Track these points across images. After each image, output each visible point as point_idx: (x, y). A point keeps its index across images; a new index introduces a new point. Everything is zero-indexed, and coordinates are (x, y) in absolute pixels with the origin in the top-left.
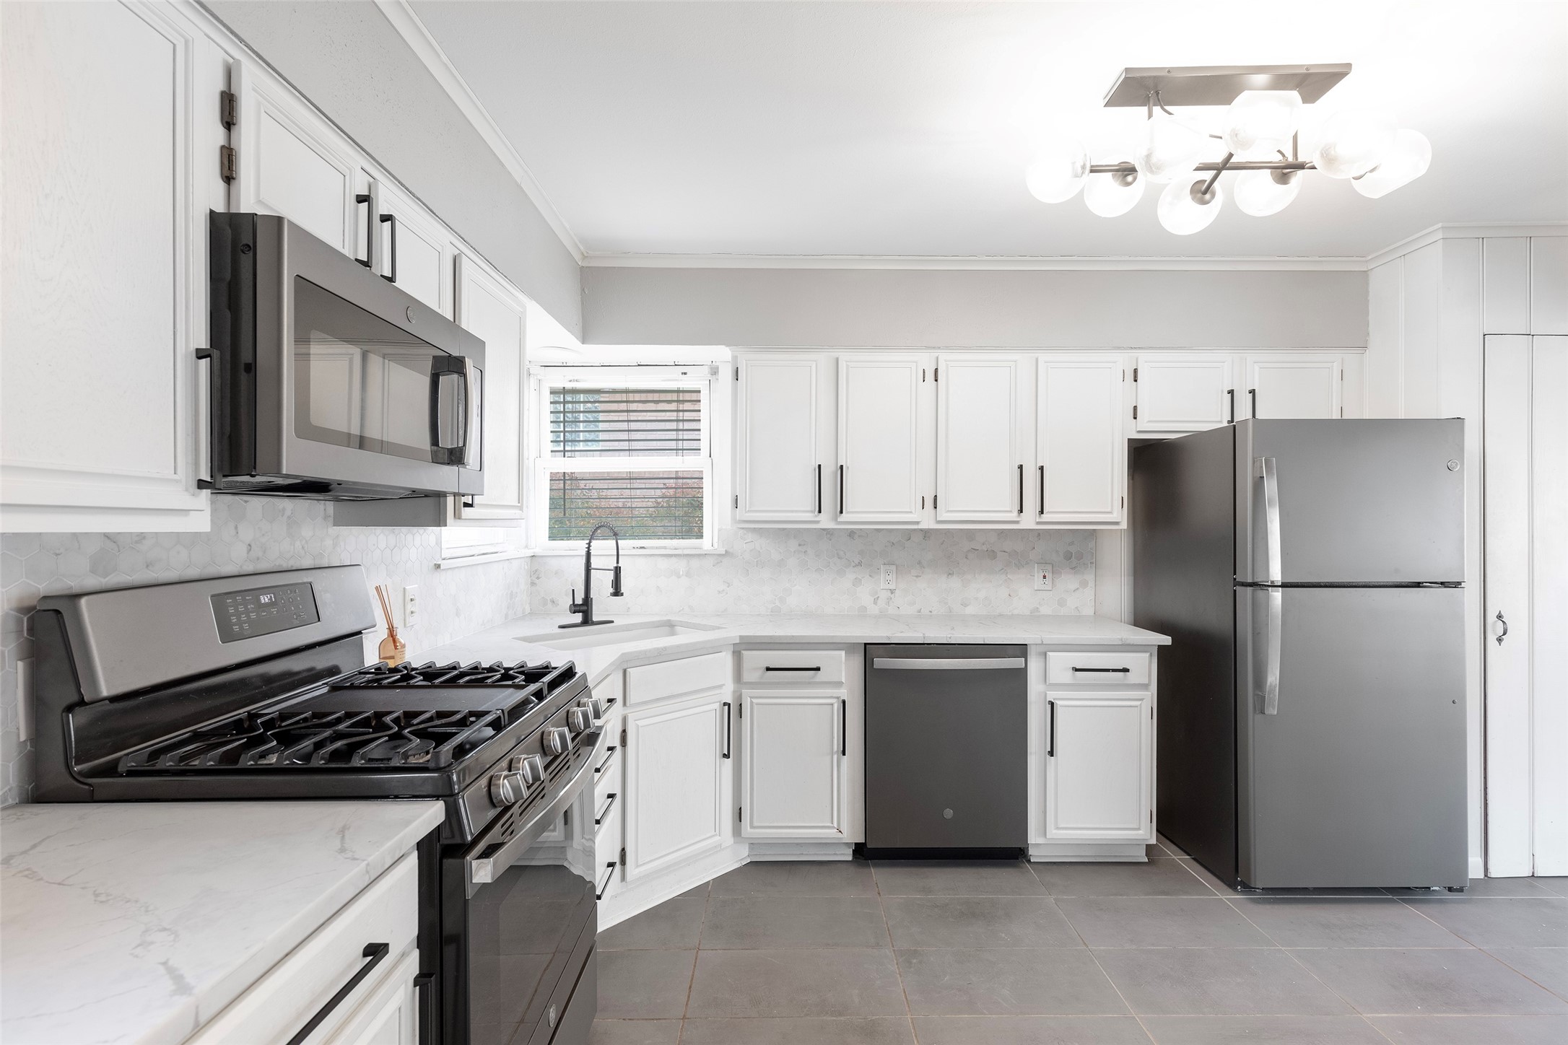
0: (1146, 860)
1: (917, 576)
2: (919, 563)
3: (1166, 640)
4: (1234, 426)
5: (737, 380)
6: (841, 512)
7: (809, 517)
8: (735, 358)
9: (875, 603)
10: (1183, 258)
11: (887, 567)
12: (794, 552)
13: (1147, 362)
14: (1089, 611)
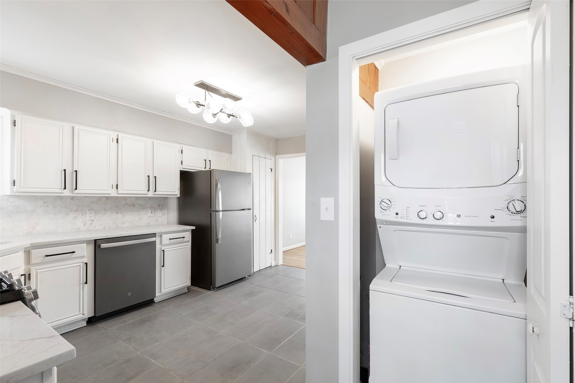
0: (187, 291)
1: (104, 214)
2: (105, 209)
3: (194, 228)
4: (211, 170)
5: (15, 126)
6: (76, 189)
7: (59, 191)
8: (13, 116)
9: (84, 225)
10: (194, 121)
11: (90, 211)
12: (41, 206)
13: (185, 148)
14: (165, 222)
